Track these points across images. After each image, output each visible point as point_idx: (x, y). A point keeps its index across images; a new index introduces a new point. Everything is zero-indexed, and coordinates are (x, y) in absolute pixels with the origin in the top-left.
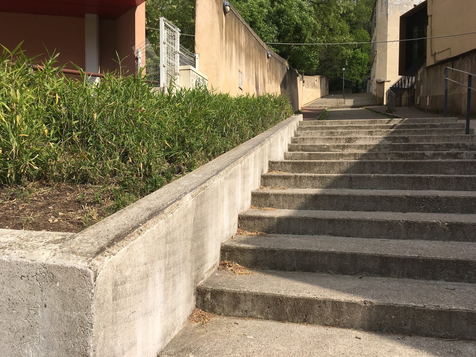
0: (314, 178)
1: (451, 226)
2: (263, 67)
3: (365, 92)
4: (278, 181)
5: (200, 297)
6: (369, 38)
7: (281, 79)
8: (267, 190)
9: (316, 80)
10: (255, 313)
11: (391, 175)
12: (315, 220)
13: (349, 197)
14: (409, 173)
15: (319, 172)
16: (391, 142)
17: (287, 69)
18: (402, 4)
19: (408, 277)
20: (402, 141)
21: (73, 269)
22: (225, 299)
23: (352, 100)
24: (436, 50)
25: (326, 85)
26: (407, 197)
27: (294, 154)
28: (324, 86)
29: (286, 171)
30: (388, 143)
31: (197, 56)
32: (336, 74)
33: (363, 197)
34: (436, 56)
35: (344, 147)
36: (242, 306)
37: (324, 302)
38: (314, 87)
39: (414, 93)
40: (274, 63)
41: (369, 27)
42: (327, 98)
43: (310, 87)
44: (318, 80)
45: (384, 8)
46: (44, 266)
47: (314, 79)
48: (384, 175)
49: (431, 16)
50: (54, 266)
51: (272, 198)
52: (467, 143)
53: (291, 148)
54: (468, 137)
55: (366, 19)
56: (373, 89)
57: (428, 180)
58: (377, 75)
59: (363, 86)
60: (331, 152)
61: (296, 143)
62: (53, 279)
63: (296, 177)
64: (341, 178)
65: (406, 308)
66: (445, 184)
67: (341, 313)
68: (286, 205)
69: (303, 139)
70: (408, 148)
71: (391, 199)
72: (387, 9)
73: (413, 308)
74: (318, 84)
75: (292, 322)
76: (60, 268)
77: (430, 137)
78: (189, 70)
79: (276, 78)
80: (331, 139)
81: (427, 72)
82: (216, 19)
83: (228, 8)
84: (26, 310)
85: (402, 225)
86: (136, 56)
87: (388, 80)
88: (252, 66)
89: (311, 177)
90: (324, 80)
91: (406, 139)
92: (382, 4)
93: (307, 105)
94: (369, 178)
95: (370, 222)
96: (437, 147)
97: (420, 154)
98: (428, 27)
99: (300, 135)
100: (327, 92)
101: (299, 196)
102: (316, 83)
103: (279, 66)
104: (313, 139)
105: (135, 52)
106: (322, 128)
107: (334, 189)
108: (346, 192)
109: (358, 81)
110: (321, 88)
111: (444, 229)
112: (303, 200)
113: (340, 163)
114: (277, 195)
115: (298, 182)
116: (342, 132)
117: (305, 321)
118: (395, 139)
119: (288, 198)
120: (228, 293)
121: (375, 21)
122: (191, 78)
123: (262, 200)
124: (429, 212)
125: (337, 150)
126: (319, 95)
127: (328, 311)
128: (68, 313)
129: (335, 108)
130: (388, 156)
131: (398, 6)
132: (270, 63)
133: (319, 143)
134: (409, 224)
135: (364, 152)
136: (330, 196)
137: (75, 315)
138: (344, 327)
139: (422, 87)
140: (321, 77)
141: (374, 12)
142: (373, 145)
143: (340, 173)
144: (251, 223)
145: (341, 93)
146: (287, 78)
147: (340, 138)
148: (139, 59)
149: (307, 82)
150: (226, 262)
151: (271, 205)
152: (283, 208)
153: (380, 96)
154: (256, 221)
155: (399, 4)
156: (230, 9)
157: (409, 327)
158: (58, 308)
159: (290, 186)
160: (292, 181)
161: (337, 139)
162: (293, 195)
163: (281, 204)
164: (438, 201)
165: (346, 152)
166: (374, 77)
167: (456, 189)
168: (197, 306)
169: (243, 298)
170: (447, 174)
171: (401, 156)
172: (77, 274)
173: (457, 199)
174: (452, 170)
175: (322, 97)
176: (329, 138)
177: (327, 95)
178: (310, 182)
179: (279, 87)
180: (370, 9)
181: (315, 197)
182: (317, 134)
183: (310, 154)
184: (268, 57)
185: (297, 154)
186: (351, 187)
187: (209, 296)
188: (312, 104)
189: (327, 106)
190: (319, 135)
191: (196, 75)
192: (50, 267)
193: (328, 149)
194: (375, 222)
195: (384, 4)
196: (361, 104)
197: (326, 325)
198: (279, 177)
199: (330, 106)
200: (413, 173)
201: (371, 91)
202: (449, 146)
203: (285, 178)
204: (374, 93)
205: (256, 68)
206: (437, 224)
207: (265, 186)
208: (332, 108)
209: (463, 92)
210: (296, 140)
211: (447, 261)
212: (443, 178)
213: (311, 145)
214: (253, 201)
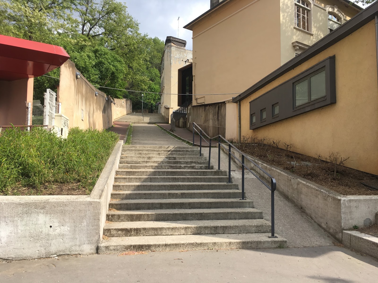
0: (137, 178)
1: (182, 194)
2: (93, 102)
3: (157, 112)
4: (122, 180)
5: (107, 217)
6: (159, 75)
7: (102, 108)
8: (117, 184)
9: (123, 101)
10: (125, 220)
11: (166, 177)
12: (139, 194)
13: (150, 185)
14: (173, 176)
15: (138, 175)
16: (168, 159)
17: (106, 100)
18: (180, 58)
19: (168, 209)
20: (173, 159)
21: (96, 202)
22: (116, 217)
23: (149, 118)
24: (198, 97)
25: (130, 105)
26: (170, 185)
27: (123, 165)
28: (129, 106)
29: (123, 175)
30: (167, 160)
31: (60, 104)
32: (137, 98)
33: (155, 185)
34: (198, 100)
35: (147, 162)
36: (121, 218)
37: (145, 214)
38: (121, 107)
39: (186, 120)
40: (99, 98)
41: (159, 67)
42: (131, 115)
43: (119, 107)
44: (124, 102)
45: (169, 59)
46: (89, 201)
47: (122, 101)
48: (163, 177)
49: (194, 76)
50: (92, 202)
51: (121, 187)
52: (199, 161)
53: (121, 162)
54: (200, 158)
55: (157, 61)
56: (162, 111)
57: (178, 178)
58: (165, 102)
59: (156, 107)
60: (141, 165)
61: (123, 159)
62: (91, 204)
63: (129, 178)
64: (147, 178)
65: (166, 214)
66: (184, 180)
67: (149, 217)
68: (127, 189)
69: (126, 157)
70: (175, 163)
71: (165, 186)
72: (170, 60)
73: (167, 214)
74: (124, 105)
75: (136, 221)
76: (93, 202)
77: (185, 157)
78: (61, 116)
79: (100, 107)
80: (140, 157)
81: (193, 109)
82: (73, 83)
83: (79, 76)
84: (84, 211)
85: (167, 194)
86: (27, 106)
87: (172, 107)
88: (88, 104)
89: (135, 178)
90: (129, 102)
91: (175, 158)
92: (167, 56)
93: (116, 119)
94: (158, 178)
95: (157, 194)
96: (187, 163)
97: (179, 166)
98: (193, 82)
99: (124, 154)
100: (130, 110)
101: (132, 186)
102: (123, 104)
103: (102, 99)
104: (131, 157)
105: (27, 104)
106: (135, 150)
107: (145, 183)
108: (149, 184)
109: (152, 104)
110: (126, 108)
111: (180, 195)
112: (133, 187)
113: (146, 172)
114: (123, 186)
115: (130, 180)
116: (145, 153)
117: (139, 221)
118: (170, 157)
119: (128, 187)
120: (117, 215)
121: (163, 66)
122: (62, 120)
123: (117, 188)
124: (177, 190)
125: (143, 163)
126: (125, 113)
127: (146, 217)
128: (95, 211)
129: (137, 123)
130: (166, 167)
131: (177, 59)
132: (96, 99)
133: (135, 159)
134: (169, 194)
135: (156, 165)
136: (143, 185)
137: (97, 211)
138: (150, 221)
139: (190, 117)
140: (127, 100)
141: (162, 60)
142: (160, 161)
143: (146, 176)
144: (116, 196)
145: (141, 112)
146: (106, 105)
147: (145, 157)
148: (29, 108)
149: (117, 103)
150: (110, 209)
151: (121, 190)
152: (126, 191)
153: (167, 117)
154: (118, 195)
155: (178, 57)
156: (80, 76)
157: (166, 219)
158: (92, 210)
159: (127, 182)
160: (128, 180)
161: (143, 157)
162: (129, 186)
163: (125, 189)
164: (180, 186)
165: (148, 164)
166: (163, 103)
167: (187, 182)
168: (106, 220)
169: (121, 216)
170: (186, 176)
171: (172, 167)
172: (97, 202)
173: (185, 185)
174: (188, 174)
175: (127, 114)
176: (139, 157)
177: (131, 113)
178: (135, 180)
179: (101, 113)
180: (160, 55)
181: (138, 186)
182: (132, 154)
183: (131, 166)
184: (96, 96)
185: (125, 166)
186: (151, 182)
187: (110, 216)
188: (120, 119)
189: (131, 121)
190: (134, 154)
191: (64, 118)
192: (91, 201)
193: (139, 163)
194: (159, 194)
195: (169, 57)
196: (155, 122)
197: (145, 221)
198: (122, 178)
199: (134, 121)
200: (174, 176)
201: (161, 112)
202: (192, 162)
203: (124, 178)
204: (163, 114)
205: (90, 105)
206: (178, 193)
207: (116, 182)
208: (134, 123)
209: (209, 125)
210: (123, 157)
211: (178, 203)
212: (183, 178)
213: (131, 161)
214: (113, 188)
